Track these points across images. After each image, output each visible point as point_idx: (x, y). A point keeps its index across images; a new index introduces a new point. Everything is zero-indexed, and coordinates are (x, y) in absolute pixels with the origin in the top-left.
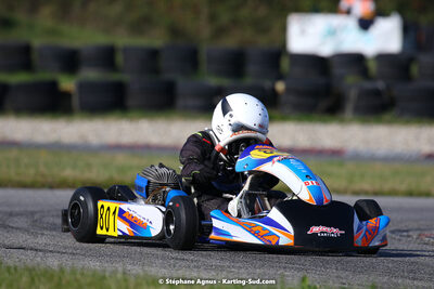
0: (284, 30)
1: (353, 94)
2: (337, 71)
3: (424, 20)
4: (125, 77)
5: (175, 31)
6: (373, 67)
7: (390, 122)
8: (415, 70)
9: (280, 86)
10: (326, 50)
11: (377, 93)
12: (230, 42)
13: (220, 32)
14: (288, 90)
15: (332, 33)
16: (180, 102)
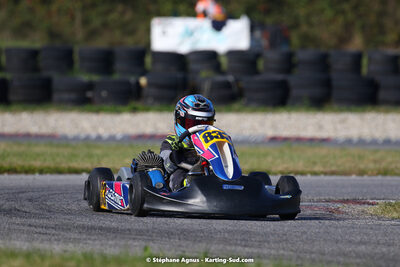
0: (148, 31)
1: (206, 86)
2: (193, 66)
3: (269, 21)
4: (8, 76)
5: (53, 34)
6: (224, 62)
7: (238, 111)
8: (261, 64)
9: (143, 81)
10: (184, 48)
11: (227, 85)
12: (101, 43)
13: (92, 34)
14: (149, 84)
15: (190, 33)
16: (56, 96)
